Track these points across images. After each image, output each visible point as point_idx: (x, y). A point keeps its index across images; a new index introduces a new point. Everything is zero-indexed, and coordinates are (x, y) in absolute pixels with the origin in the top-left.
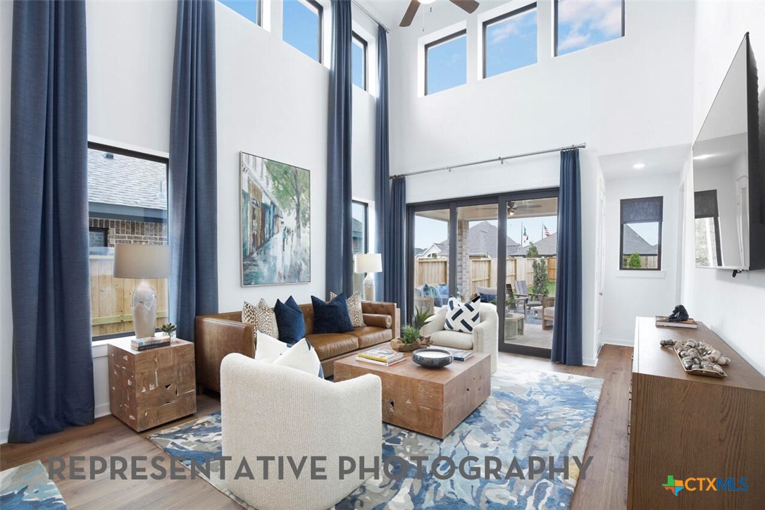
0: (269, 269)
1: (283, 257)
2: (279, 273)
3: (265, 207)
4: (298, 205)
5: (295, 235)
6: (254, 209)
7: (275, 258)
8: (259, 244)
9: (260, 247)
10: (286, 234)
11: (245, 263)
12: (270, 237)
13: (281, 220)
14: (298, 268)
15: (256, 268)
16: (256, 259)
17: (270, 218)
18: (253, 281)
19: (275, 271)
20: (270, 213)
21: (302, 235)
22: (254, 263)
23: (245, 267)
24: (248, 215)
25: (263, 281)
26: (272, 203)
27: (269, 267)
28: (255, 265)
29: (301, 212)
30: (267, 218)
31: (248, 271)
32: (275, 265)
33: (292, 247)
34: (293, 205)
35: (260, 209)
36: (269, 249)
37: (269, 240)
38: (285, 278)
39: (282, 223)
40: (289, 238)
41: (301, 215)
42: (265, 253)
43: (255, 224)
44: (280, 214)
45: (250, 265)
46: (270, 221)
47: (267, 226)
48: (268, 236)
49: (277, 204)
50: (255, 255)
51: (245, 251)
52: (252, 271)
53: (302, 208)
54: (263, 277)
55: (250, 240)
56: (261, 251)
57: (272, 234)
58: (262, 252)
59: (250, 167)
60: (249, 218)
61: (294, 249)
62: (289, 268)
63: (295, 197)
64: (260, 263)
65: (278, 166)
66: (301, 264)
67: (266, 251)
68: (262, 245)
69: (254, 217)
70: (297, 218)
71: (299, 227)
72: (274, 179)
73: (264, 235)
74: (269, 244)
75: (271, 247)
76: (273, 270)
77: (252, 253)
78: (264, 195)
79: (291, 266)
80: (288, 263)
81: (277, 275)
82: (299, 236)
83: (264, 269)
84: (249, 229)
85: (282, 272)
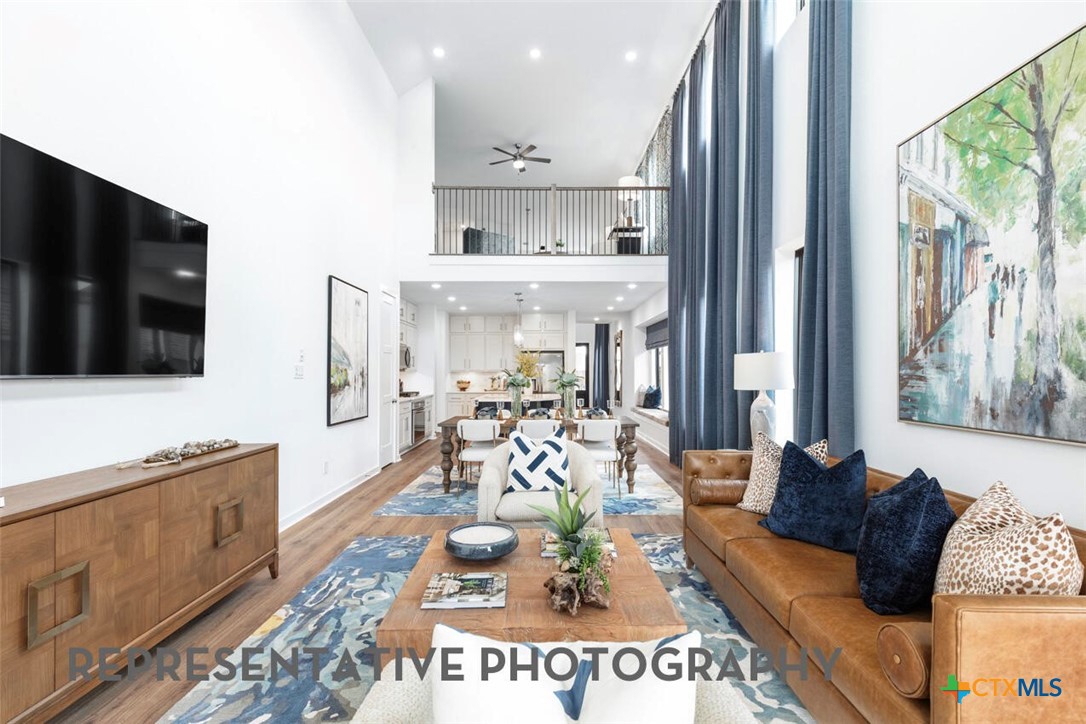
0: (950, 388)
1: (988, 355)
2: (977, 400)
3: (942, 236)
4: (1046, 180)
5: (1033, 280)
6: (919, 252)
7: (966, 360)
8: (929, 329)
9: (932, 333)
10: (999, 285)
11: (903, 372)
12: (953, 307)
13: (982, 251)
14: (1044, 390)
15: (922, 383)
16: (922, 363)
17: (952, 258)
18: (916, 413)
19: (966, 393)
20: (953, 247)
21: (1063, 271)
22: (919, 373)
23: (903, 382)
24: (909, 271)
25: (937, 418)
26: (959, 217)
27: (951, 381)
28: (921, 378)
29: (1057, 193)
30: (946, 261)
31: (906, 391)
32: (964, 380)
33: (1019, 321)
34: (1028, 187)
35: (931, 248)
36: (952, 336)
37: (949, 316)
38: (994, 416)
39: (987, 257)
40: (1011, 295)
41: (1058, 205)
42: (941, 350)
43: (922, 286)
44: (979, 236)
45: (911, 377)
46: (953, 267)
47: (946, 280)
48: (948, 305)
49: (972, 211)
50: (920, 355)
51: (901, 349)
52: (915, 390)
53: (1061, 180)
54: (936, 406)
55: (910, 323)
56: (932, 345)
57: (957, 297)
58: (936, 347)
59: (913, 166)
60: (909, 277)
61: (1027, 325)
62: (1008, 387)
63: (1036, 161)
64: (931, 373)
65: (973, 110)
66: (1058, 376)
67: (944, 344)
68: (936, 328)
69: (919, 271)
70: (1043, 227)
71: (1048, 250)
72: (966, 148)
73: (940, 305)
74: (951, 327)
75: (955, 331)
76: (960, 390)
77: (914, 351)
78: (940, 209)
79: (1018, 382)
80: (1005, 372)
81: (973, 405)
82: (1049, 280)
83: (938, 387)
84: (909, 299)
85: (986, 397)
